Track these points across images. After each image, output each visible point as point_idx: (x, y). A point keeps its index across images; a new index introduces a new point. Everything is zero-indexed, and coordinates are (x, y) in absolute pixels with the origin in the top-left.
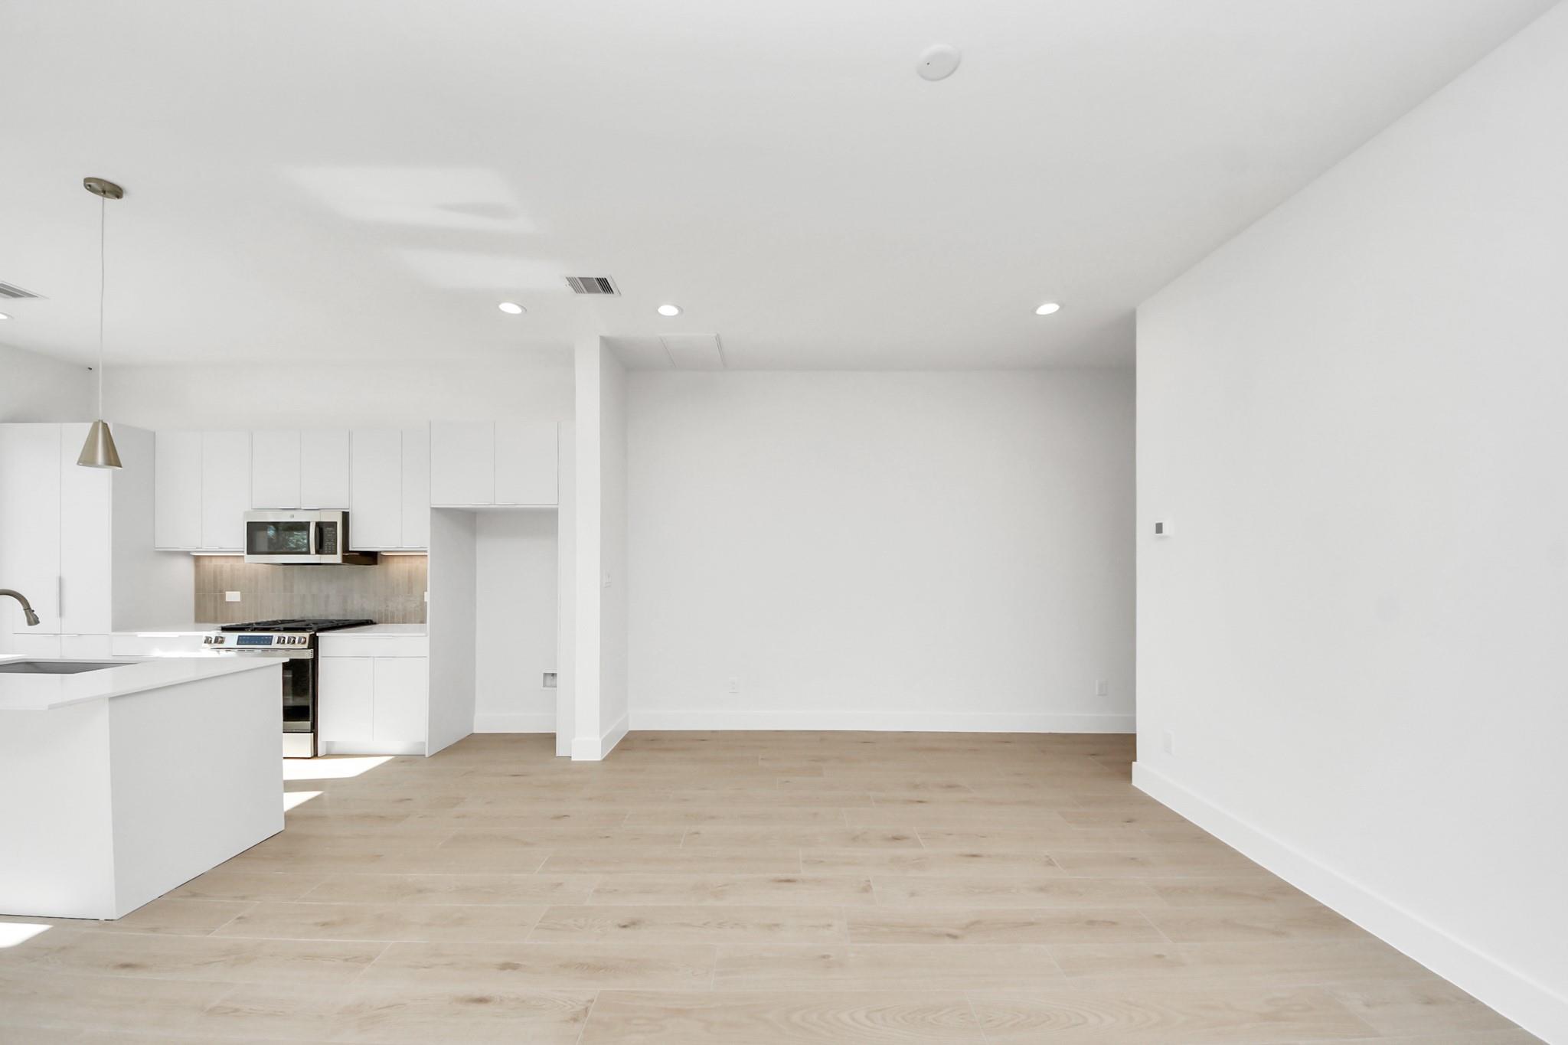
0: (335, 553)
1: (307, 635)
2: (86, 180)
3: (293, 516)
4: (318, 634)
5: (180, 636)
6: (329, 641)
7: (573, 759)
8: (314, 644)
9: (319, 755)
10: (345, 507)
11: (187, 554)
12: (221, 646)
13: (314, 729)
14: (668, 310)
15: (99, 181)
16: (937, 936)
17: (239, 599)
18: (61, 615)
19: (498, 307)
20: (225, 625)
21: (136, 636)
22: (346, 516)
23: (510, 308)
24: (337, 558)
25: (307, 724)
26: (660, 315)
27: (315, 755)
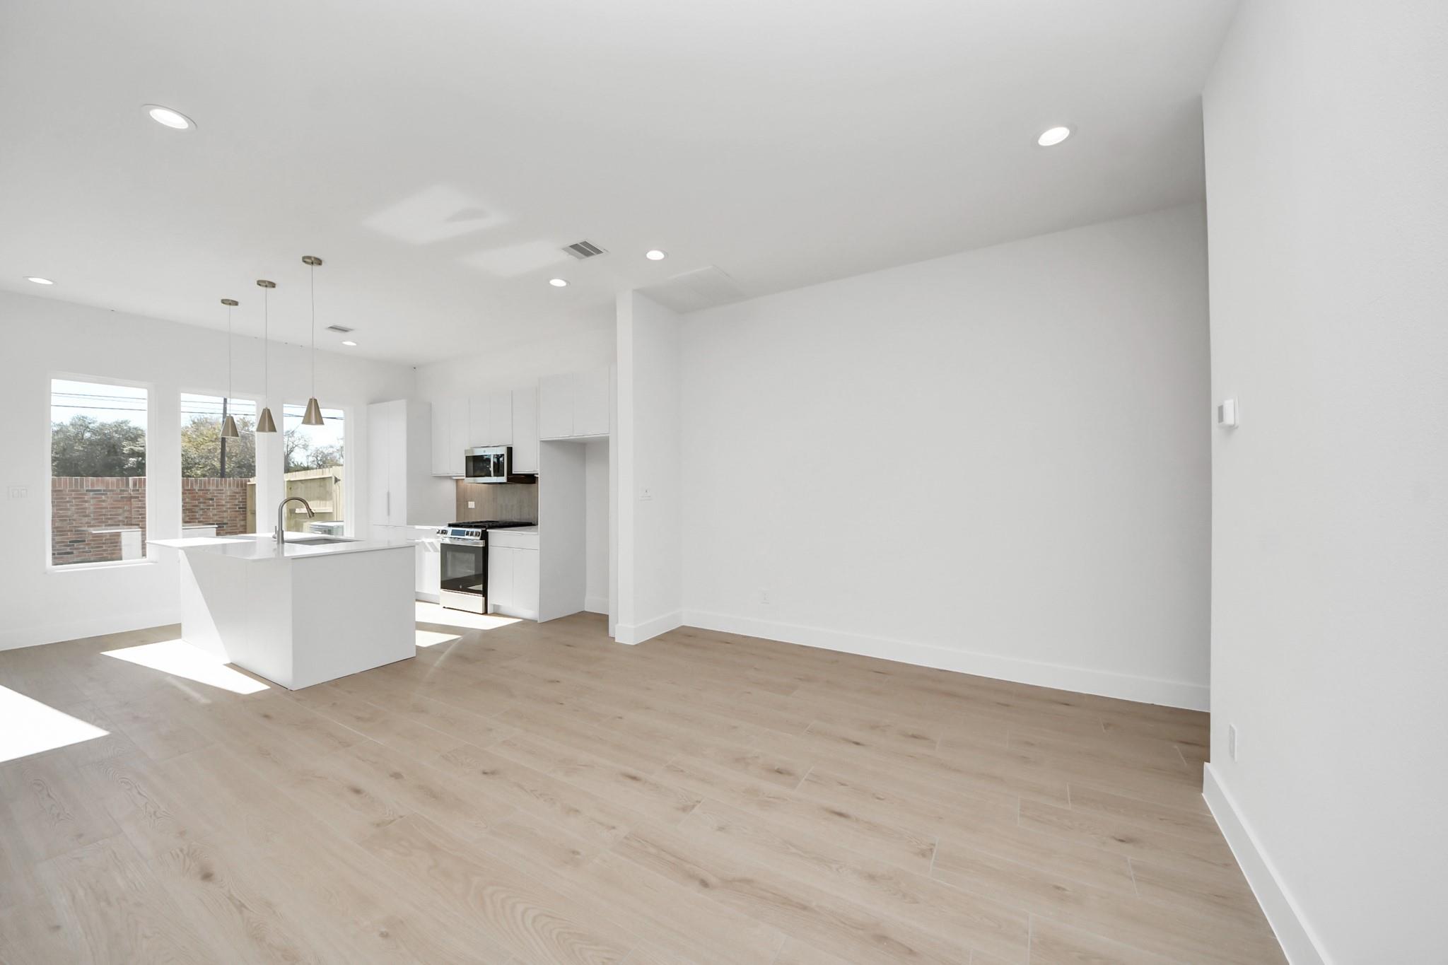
0: (503, 476)
1: (480, 530)
2: (304, 258)
3: (485, 452)
4: (488, 530)
5: (432, 529)
6: (494, 534)
7: (616, 641)
8: (485, 536)
9: (489, 613)
10: (509, 444)
11: (450, 478)
12: (445, 535)
13: (484, 593)
14: (655, 255)
15: (309, 257)
16: (691, 876)
17: (474, 507)
18: (389, 514)
19: (549, 284)
20: (451, 522)
21: (414, 528)
22: (510, 450)
23: (558, 283)
24: (503, 479)
25: (480, 587)
26: (649, 260)
27: (486, 613)
